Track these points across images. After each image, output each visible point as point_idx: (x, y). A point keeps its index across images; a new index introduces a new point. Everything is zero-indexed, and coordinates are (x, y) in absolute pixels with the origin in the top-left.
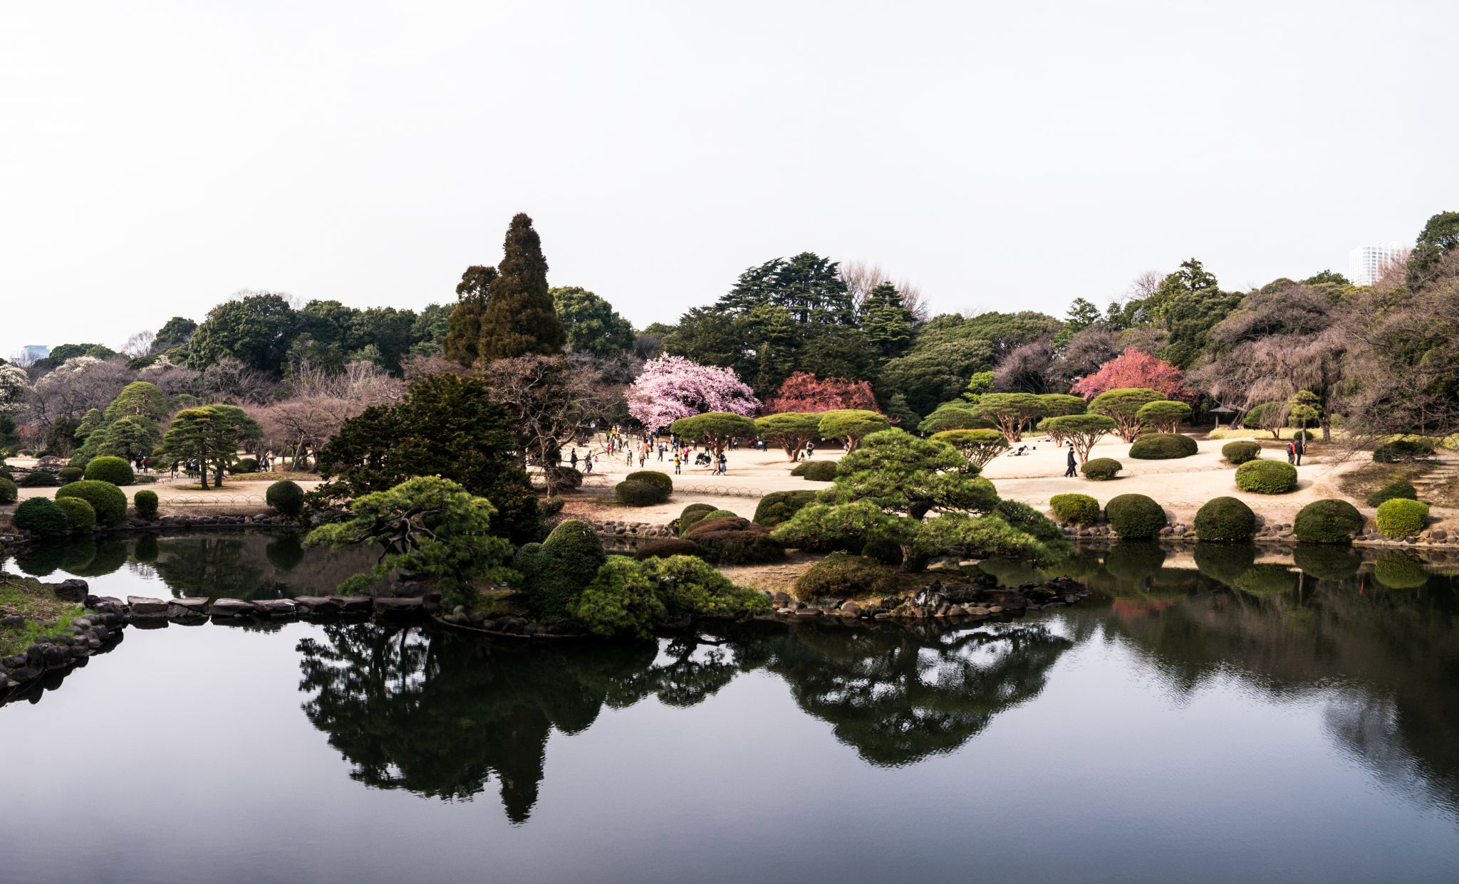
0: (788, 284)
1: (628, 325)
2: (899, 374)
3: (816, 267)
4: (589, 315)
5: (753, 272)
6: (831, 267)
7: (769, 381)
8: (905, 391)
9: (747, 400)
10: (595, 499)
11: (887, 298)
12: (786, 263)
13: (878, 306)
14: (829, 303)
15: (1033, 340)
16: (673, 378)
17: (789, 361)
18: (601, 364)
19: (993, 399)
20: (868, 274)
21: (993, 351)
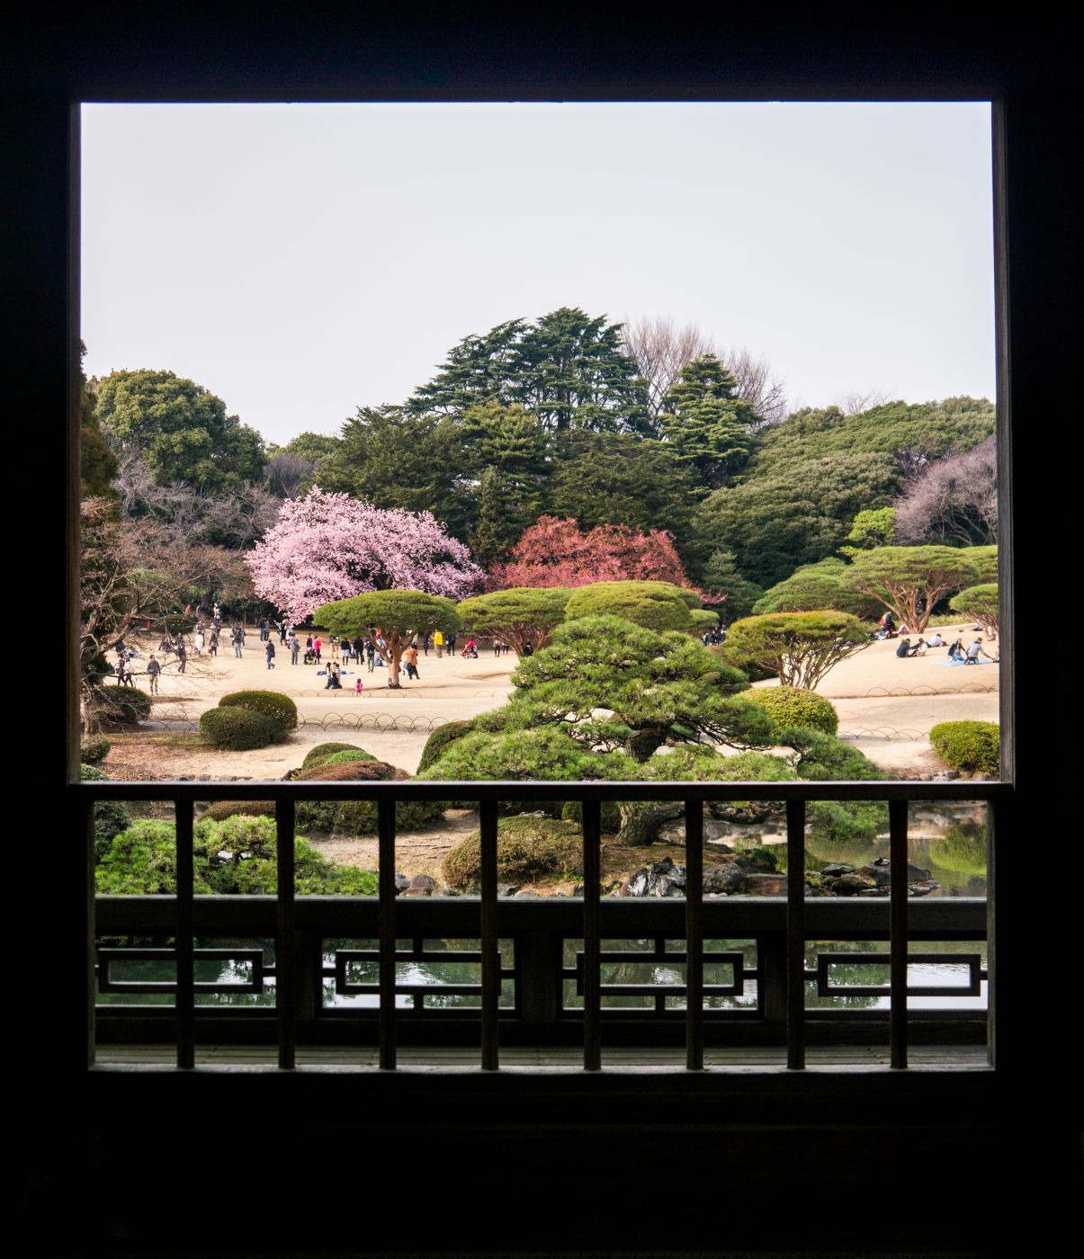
0: (535, 363)
1: (254, 439)
2: (727, 516)
3: (582, 332)
4: (186, 420)
5: (473, 344)
6: (609, 334)
7: (497, 534)
8: (738, 547)
9: (458, 567)
10: (168, 739)
11: (709, 383)
12: (531, 328)
13: (693, 399)
14: (608, 395)
15: (968, 449)
16: (329, 530)
17: (533, 499)
18: (207, 506)
19: (878, 559)
20: (676, 342)
21: (894, 472)
